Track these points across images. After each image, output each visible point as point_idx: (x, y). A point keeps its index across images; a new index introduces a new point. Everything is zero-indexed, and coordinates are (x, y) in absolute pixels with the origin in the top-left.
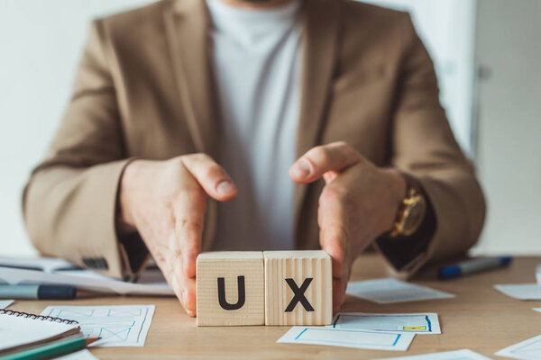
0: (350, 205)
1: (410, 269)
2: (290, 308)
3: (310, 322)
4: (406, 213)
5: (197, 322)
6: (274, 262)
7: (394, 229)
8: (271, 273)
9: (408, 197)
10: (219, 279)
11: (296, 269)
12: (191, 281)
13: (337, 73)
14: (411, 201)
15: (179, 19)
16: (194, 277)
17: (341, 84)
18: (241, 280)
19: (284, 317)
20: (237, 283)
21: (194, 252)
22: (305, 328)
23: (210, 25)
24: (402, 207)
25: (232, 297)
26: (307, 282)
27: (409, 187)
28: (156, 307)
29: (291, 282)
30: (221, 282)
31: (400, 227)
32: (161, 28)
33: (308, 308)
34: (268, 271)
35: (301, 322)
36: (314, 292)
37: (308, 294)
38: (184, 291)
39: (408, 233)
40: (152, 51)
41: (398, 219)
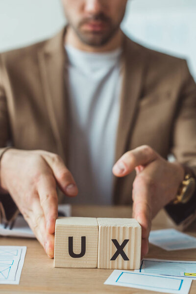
0: (152, 187)
1: (185, 223)
2: (114, 258)
3: (126, 267)
4: (184, 190)
5: (54, 264)
6: (105, 229)
7: (176, 199)
8: (102, 235)
9: (185, 180)
10: (69, 237)
11: (119, 233)
12: (51, 237)
13: (143, 95)
14: (187, 183)
15: (47, 56)
16: (53, 234)
17: (144, 102)
18: (83, 239)
19: (110, 264)
20: (81, 241)
21: (54, 218)
22: (123, 271)
23: (67, 62)
24: (182, 186)
25: (77, 250)
26: (126, 242)
27: (186, 174)
28: (27, 248)
29: (115, 242)
30: (71, 239)
31: (180, 198)
32: (36, 62)
33: (125, 258)
34: (101, 234)
35: (120, 267)
36: (129, 249)
37: (126, 250)
38: (46, 243)
39: (185, 201)
40: (30, 76)
41: (179, 193)
